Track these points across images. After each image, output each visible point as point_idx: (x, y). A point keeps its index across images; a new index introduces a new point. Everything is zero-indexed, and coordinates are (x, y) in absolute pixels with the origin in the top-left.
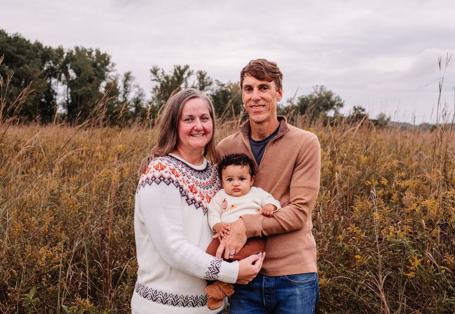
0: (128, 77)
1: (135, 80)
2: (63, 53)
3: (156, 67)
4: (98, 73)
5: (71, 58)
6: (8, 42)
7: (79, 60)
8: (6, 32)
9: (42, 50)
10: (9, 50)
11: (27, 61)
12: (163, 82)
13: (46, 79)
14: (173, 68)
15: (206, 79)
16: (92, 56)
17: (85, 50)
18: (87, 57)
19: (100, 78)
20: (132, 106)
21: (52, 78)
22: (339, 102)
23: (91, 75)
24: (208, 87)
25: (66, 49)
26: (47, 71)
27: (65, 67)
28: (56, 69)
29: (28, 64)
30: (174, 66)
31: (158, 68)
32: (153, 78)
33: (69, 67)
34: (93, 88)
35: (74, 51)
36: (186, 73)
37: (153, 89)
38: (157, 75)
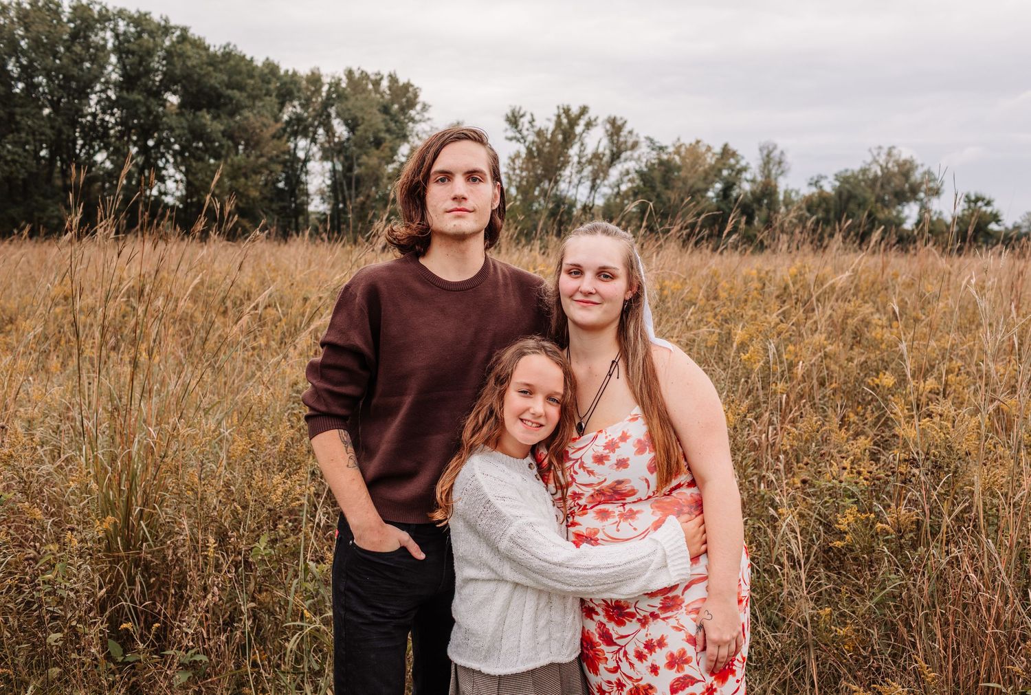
2: (322, 85)
3: (517, 109)
4: (392, 125)
6: (210, 64)
7: (352, 99)
8: (207, 42)
9: (279, 78)
10: (212, 81)
11: (248, 102)
12: (533, 142)
13: (288, 141)
14: (555, 111)
15: (626, 136)
17: (367, 77)
18: (370, 91)
19: (398, 138)
21: (299, 138)
22: (931, 184)
23: (379, 131)
24: (629, 153)
25: (327, 75)
26: (288, 123)
28: (306, 119)
29: (251, 109)
31: (522, 113)
32: (511, 134)
33: (333, 115)
34: (383, 158)
35: (344, 78)
36: (582, 123)
37: (510, 158)
38: (520, 127)
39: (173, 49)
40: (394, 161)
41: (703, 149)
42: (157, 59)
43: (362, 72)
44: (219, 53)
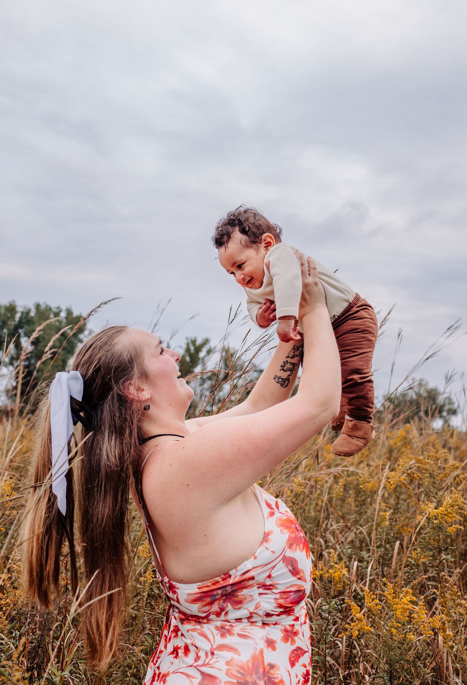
2: (16, 313)
5: (26, 320)
14: (185, 341)
15: (236, 361)
16: (60, 319)
17: (50, 309)
19: (68, 353)
22: (451, 407)
27: (16, 333)
30: (187, 338)
33: (22, 334)
35: (33, 310)
36: (204, 350)
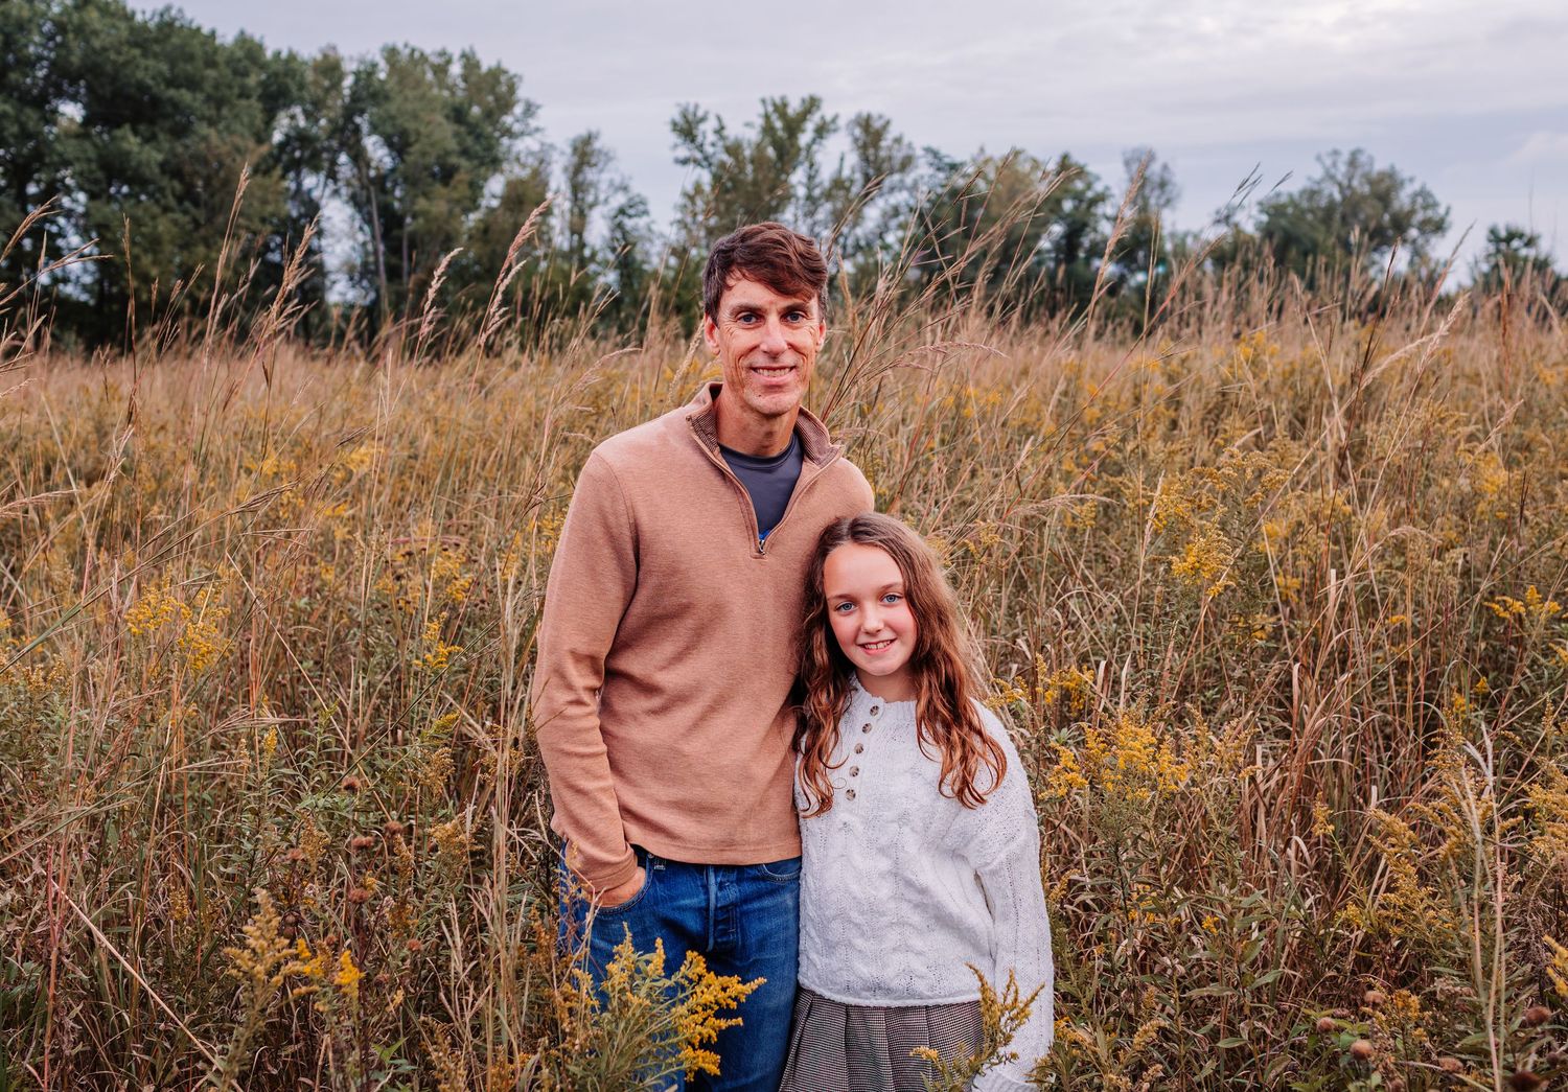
0: (584, 153)
1: (611, 165)
2: (341, 77)
3: (691, 109)
4: (469, 141)
5: (368, 92)
6: (136, 45)
7: (399, 100)
9: (263, 66)
10: (140, 75)
11: (211, 112)
12: (722, 165)
13: (283, 177)
14: (760, 109)
15: (890, 148)
16: (450, 81)
17: (423, 58)
18: (430, 85)
19: (482, 164)
20: (606, 264)
21: (305, 171)
22: (1430, 213)
23: (447, 153)
24: (896, 177)
25: (351, 59)
26: (282, 146)
27: (350, 127)
28: (316, 139)
29: (212, 123)
30: (763, 101)
31: (700, 113)
32: (683, 152)
33: (365, 128)
34: (458, 201)
35: (382, 64)
36: (810, 126)
37: (686, 195)
38: (699, 139)
39: (65, 19)
40: (476, 208)
41: (1027, 167)
42: (37, 38)
43: (413, 51)
44: (152, 25)
